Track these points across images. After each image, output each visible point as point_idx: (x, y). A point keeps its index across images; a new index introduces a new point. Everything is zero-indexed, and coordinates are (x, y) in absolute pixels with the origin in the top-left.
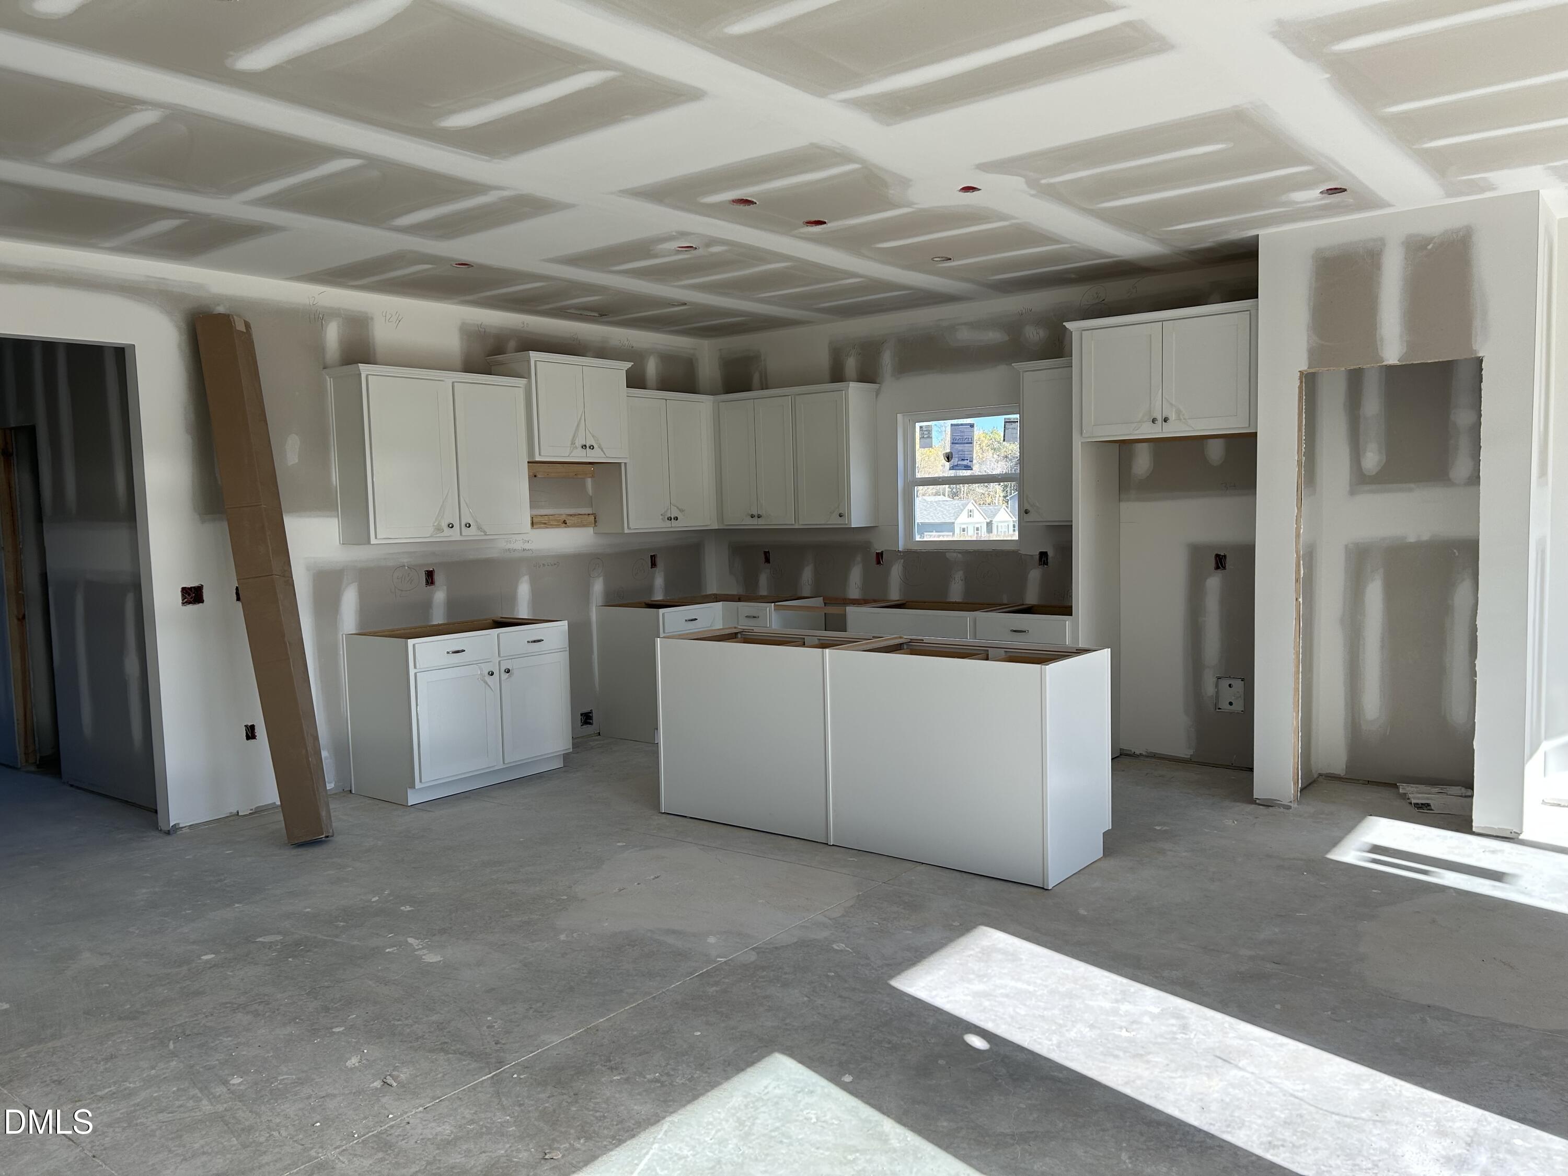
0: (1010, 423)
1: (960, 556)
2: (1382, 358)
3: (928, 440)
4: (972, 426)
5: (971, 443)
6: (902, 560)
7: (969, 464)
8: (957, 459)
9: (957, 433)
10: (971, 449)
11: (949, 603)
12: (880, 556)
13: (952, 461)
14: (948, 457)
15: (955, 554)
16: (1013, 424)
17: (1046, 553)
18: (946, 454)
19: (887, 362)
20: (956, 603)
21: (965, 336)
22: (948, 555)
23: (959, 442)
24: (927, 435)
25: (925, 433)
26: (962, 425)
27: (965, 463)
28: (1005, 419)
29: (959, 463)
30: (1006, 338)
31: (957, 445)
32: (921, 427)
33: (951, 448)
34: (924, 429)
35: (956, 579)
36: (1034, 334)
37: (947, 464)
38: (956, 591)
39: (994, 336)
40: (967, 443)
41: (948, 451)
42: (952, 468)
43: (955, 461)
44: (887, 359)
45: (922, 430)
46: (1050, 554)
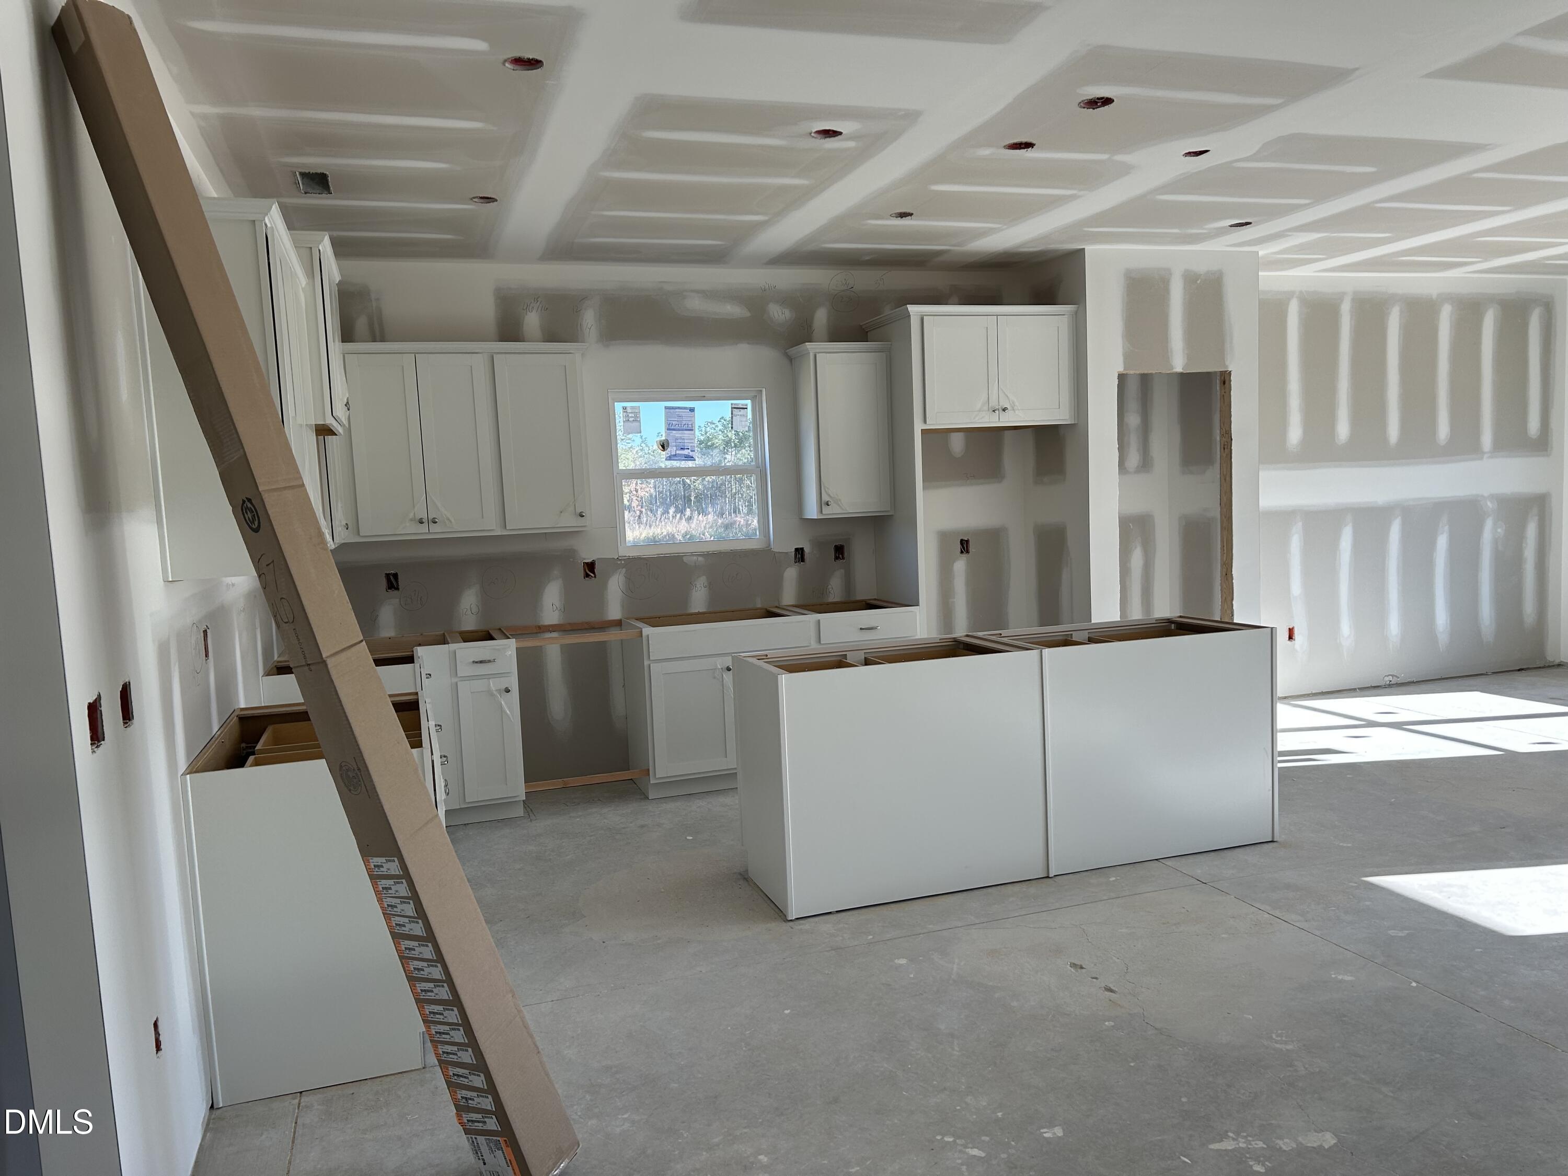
0: (739, 410)
1: (700, 559)
2: (1172, 366)
3: (636, 424)
4: (692, 410)
5: (692, 430)
6: (624, 570)
7: (691, 454)
8: (675, 448)
9: (675, 418)
10: (692, 437)
11: (692, 614)
12: (590, 567)
13: (669, 449)
14: (663, 446)
15: (695, 558)
16: (742, 410)
17: (802, 549)
18: (660, 441)
19: (589, 326)
20: (699, 613)
21: (695, 305)
22: (685, 559)
23: (677, 427)
24: (633, 420)
25: (630, 415)
26: (679, 408)
27: (686, 452)
28: (732, 404)
29: (679, 452)
30: (747, 314)
31: (674, 432)
32: (625, 408)
33: (667, 435)
34: (629, 410)
35: (698, 586)
36: (779, 314)
37: (664, 454)
38: (699, 600)
39: (732, 310)
40: (686, 430)
41: (663, 438)
42: (670, 458)
43: (671, 450)
44: (589, 319)
45: (626, 412)
46: (807, 550)
